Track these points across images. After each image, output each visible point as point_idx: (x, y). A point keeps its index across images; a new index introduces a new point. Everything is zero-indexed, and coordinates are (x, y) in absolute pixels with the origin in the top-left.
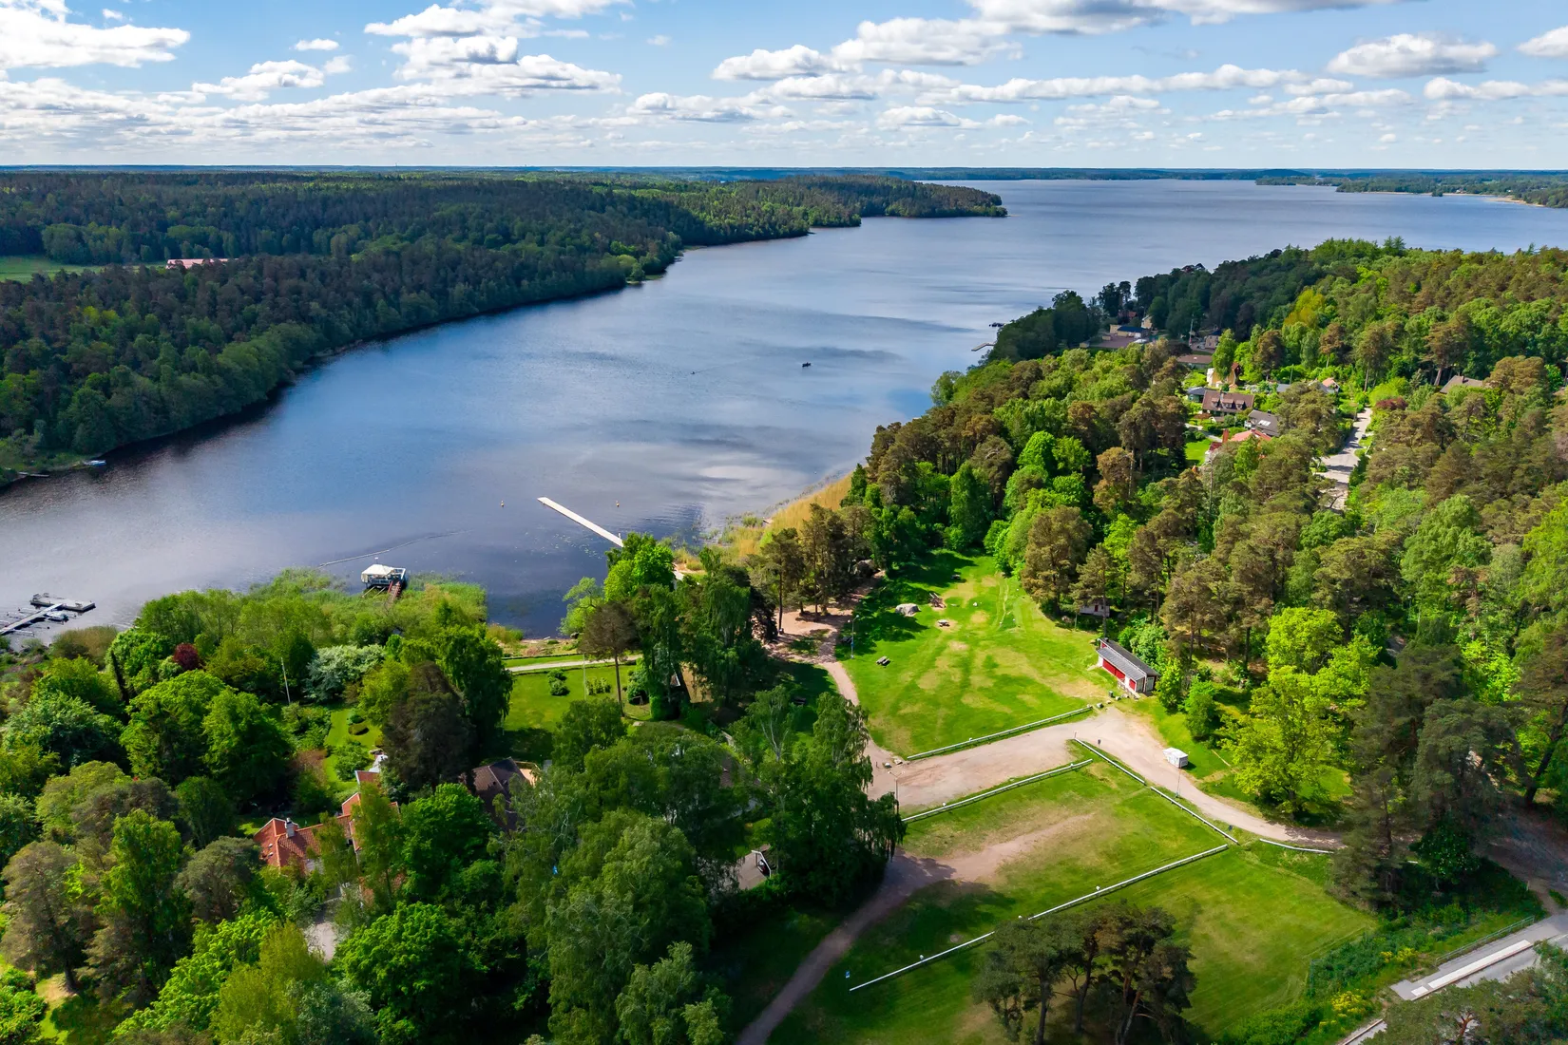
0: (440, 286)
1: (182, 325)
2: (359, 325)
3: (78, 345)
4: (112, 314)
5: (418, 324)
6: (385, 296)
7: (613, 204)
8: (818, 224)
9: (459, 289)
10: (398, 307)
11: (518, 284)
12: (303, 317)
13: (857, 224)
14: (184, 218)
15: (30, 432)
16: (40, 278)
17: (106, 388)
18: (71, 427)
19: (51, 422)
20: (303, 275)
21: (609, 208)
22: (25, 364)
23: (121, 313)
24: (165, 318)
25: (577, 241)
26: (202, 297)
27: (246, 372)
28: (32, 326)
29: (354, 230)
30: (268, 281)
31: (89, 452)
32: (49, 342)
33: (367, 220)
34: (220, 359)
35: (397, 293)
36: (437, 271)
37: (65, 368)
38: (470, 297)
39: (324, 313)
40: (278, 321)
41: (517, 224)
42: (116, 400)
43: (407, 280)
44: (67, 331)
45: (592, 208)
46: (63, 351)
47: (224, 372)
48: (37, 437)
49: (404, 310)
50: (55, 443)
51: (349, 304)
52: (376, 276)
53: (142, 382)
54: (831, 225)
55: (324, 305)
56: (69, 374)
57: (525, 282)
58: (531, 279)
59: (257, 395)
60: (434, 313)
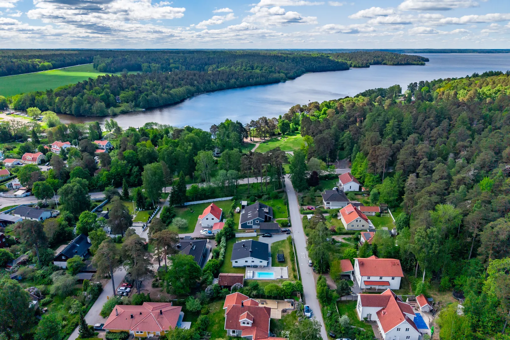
0: (227, 80)
1: (165, 84)
2: (206, 88)
3: (143, 86)
4: (151, 81)
5: (221, 89)
6: (213, 81)
7: (287, 60)
8: (355, 67)
9: (233, 81)
10: (216, 84)
11: (249, 80)
12: (192, 85)
13: (369, 67)
14: (174, 62)
15: (132, 102)
16: (138, 74)
17: (147, 95)
18: (140, 103)
19: (136, 101)
20: (195, 75)
21: (286, 61)
22: (133, 89)
23: (153, 81)
24: (162, 83)
25: (271, 70)
26: (170, 79)
27: (176, 95)
28: (135, 82)
29: (214, 66)
30: (186, 76)
31: (143, 108)
32: (138, 85)
33: (219, 63)
34: (171, 92)
35: (216, 81)
36: (228, 76)
37: (140, 91)
38: (235, 83)
39: (197, 84)
40: (186, 85)
41: (256, 65)
42: (149, 98)
43: (220, 78)
44: (141, 84)
45: (281, 61)
46: (140, 88)
47: (171, 94)
48: (133, 103)
49: (218, 85)
50: (137, 106)
51: (204, 83)
52: (212, 76)
53: (154, 94)
54: (359, 67)
55: (198, 83)
56: (141, 92)
57: (251, 80)
58: (253, 79)
59: (177, 100)
60: (225, 86)
